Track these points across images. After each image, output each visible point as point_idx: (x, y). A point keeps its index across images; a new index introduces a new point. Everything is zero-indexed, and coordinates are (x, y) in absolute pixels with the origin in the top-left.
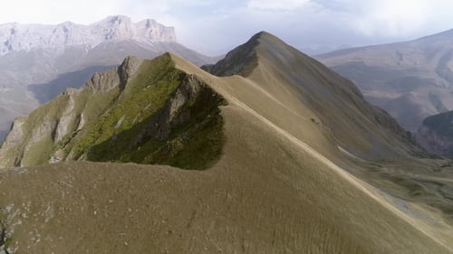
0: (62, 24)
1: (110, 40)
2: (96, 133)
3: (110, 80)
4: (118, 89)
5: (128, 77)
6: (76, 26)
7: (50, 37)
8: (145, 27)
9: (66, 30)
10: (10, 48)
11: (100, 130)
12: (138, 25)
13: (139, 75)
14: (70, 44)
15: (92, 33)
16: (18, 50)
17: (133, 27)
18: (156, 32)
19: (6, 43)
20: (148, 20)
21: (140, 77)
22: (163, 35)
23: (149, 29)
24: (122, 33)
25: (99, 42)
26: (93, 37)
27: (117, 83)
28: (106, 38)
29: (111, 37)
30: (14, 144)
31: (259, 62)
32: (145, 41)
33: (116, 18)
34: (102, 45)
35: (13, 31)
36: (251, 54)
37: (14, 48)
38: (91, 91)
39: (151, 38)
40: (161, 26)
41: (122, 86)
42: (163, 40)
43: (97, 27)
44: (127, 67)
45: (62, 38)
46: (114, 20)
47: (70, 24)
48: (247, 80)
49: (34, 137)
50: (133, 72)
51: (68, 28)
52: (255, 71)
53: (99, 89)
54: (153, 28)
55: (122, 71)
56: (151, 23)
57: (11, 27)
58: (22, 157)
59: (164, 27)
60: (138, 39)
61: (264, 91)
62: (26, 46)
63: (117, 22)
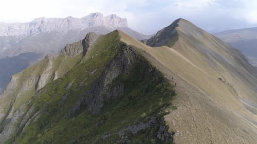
0: (67, 18)
1: (91, 26)
2: (53, 91)
3: (77, 49)
4: (82, 55)
5: (88, 47)
6: (74, 19)
7: (61, 25)
8: (110, 19)
9: (68, 21)
10: (40, 31)
11: (56, 89)
12: (106, 18)
13: (96, 46)
14: (70, 28)
15: (82, 22)
16: (44, 32)
17: (104, 19)
18: (116, 22)
19: (39, 28)
20: (112, 15)
21: (97, 46)
22: (120, 23)
23: (112, 20)
24: (97, 23)
25: (85, 27)
26: (82, 25)
27: (81, 51)
28: (89, 25)
29: (92, 25)
30: (11, 92)
31: (179, 38)
32: (111, 27)
33: (95, 14)
34: (87, 29)
35: (42, 22)
36: (173, 32)
37: (42, 31)
38: (64, 56)
39: (113, 24)
40: (119, 18)
41: (84, 53)
42: (120, 26)
43: (85, 19)
44: (88, 40)
45: (67, 25)
46: (94, 15)
47: (71, 17)
48: (171, 49)
49: (24, 88)
50: (92, 43)
51: (70, 20)
52: (176, 43)
53: (69, 55)
54: (115, 19)
55: (85, 43)
56: (114, 16)
57: (42, 19)
58: (15, 101)
59: (121, 19)
60: (106, 25)
61: (183, 57)
62: (48, 30)
63: (95, 16)
